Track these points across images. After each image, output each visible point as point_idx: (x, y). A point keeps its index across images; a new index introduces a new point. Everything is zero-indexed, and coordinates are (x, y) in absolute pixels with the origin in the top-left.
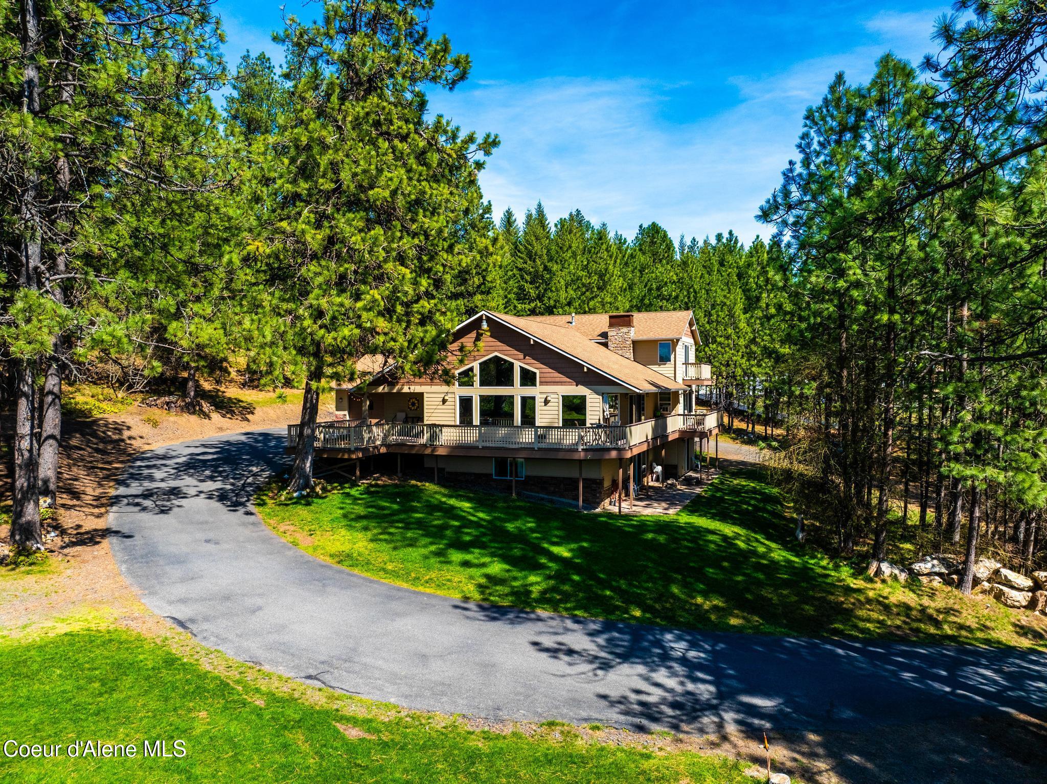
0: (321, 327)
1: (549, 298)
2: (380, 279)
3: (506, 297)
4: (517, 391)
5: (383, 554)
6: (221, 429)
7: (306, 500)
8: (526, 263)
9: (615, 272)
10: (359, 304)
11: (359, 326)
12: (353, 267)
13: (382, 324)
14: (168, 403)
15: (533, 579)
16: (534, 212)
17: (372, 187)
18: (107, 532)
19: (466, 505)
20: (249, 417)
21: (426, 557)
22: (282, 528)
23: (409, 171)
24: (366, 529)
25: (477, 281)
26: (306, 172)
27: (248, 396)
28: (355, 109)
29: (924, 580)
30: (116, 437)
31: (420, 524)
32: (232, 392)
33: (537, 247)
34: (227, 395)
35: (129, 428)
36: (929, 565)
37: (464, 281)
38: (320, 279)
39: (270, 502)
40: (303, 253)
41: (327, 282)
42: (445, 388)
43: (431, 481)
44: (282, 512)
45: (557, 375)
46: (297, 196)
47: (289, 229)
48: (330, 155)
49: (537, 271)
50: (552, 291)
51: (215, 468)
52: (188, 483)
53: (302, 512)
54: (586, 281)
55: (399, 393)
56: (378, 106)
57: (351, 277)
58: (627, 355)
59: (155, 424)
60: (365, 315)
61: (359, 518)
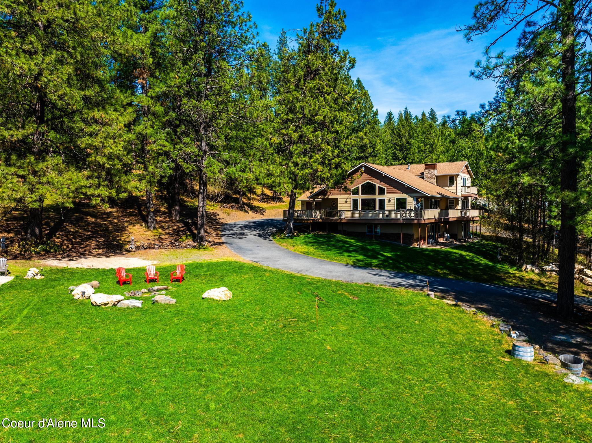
0: (298, 169)
1: (409, 158)
2: (319, 150)
3: (386, 158)
4: (377, 197)
5: (319, 252)
6: (253, 217)
7: (292, 237)
8: (397, 140)
9: (438, 144)
10: (312, 160)
11: (312, 169)
12: (309, 146)
13: (320, 168)
14: (232, 206)
15: (374, 261)
16: (403, 112)
17: (316, 115)
18: (223, 243)
19: (353, 241)
20: (264, 213)
21: (335, 254)
22: (283, 245)
23: (331, 107)
24: (313, 246)
25: (370, 150)
26: (291, 110)
27: (263, 205)
28: (311, 84)
29: (548, 273)
30: (214, 218)
31: (333, 245)
32: (256, 203)
33: (403, 132)
34: (254, 204)
35: (218, 215)
36: (551, 267)
37: (364, 151)
38: (297, 151)
39: (278, 238)
40: (291, 142)
41: (300, 152)
42: (347, 196)
43: (340, 233)
44: (282, 241)
45: (394, 189)
46: (288, 120)
47: (285, 133)
48: (301, 104)
49: (403, 144)
50: (410, 154)
51: (255, 228)
52: (245, 231)
53: (290, 240)
54: (423, 148)
55: (327, 199)
56: (319, 83)
57: (309, 150)
58: (433, 183)
59: (228, 214)
60: (314, 164)
61: (310, 243)
